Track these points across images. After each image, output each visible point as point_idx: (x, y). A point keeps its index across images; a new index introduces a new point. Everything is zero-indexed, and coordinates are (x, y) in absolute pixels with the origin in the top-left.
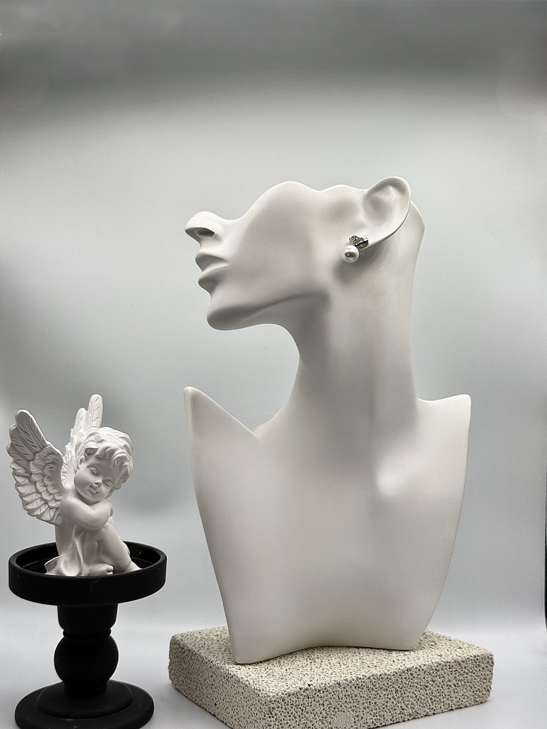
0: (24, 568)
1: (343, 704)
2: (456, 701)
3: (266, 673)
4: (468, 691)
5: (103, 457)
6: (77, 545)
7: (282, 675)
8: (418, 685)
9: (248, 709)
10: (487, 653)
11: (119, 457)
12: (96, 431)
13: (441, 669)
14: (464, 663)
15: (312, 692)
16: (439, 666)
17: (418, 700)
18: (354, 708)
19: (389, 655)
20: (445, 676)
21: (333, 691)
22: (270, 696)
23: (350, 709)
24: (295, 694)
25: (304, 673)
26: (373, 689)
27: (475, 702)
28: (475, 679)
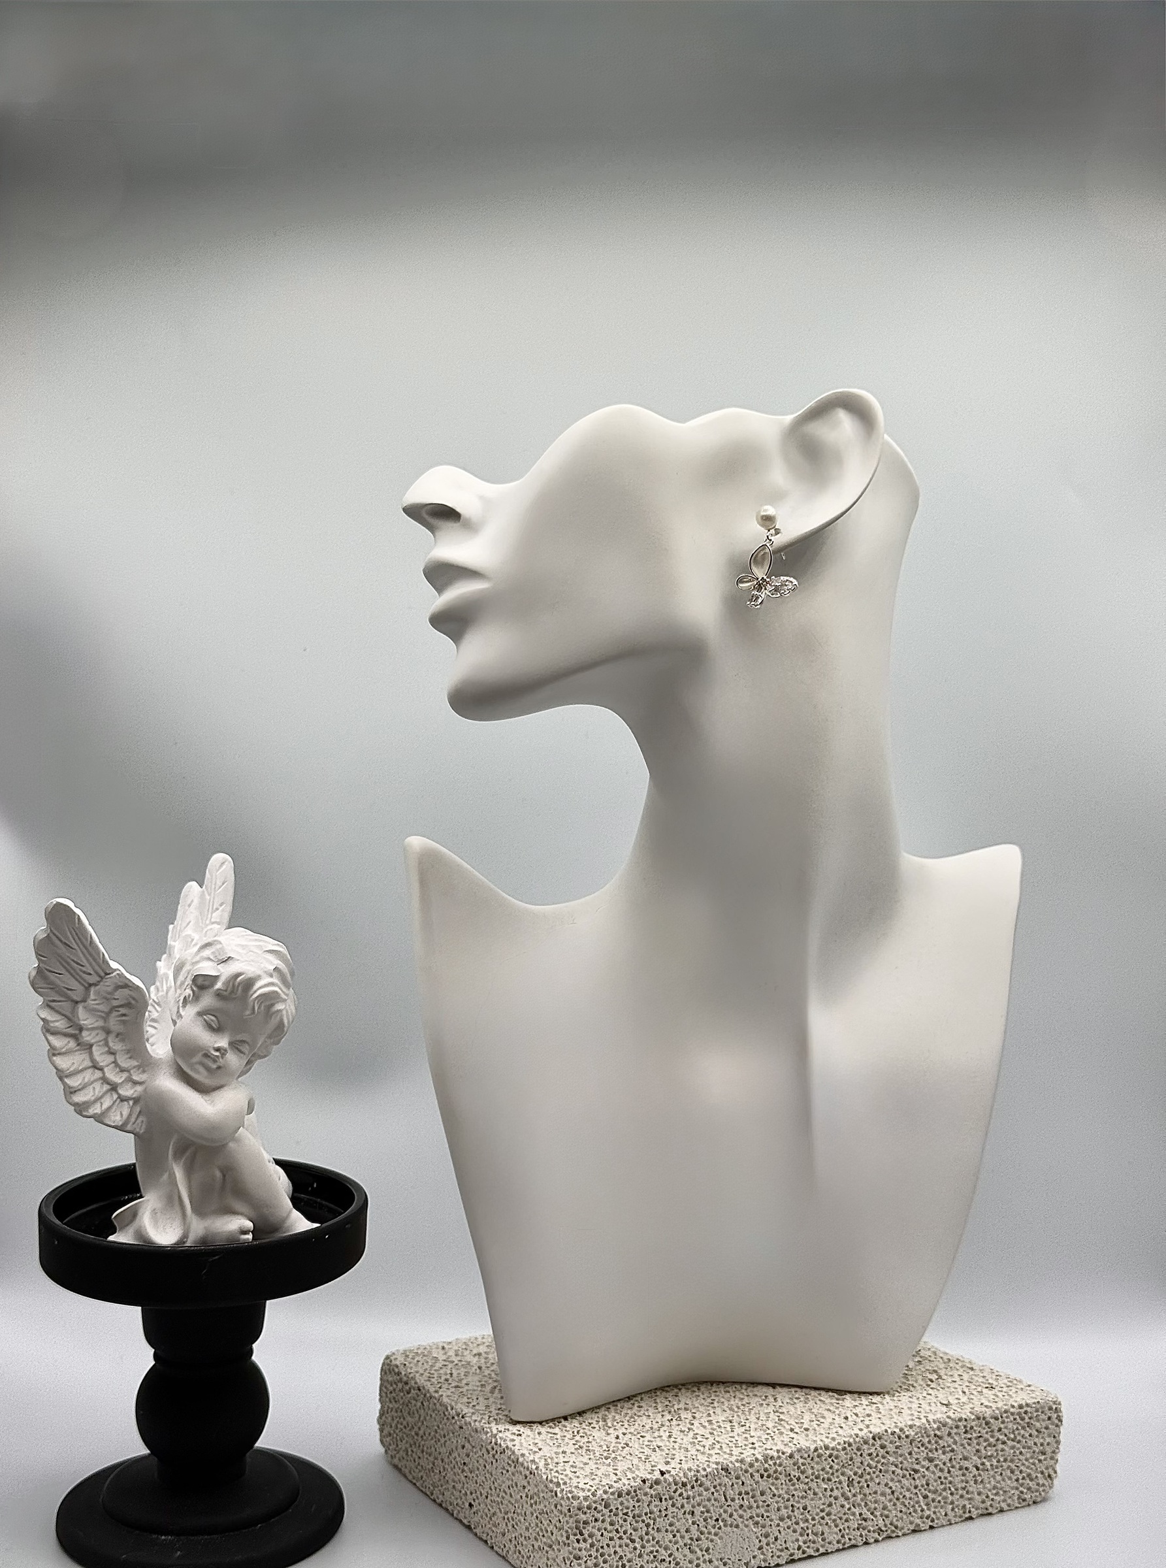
0: (67, 1224)
1: (735, 1510)
2: (981, 1500)
3: (575, 1444)
4: (1007, 1479)
5: (230, 994)
6: (178, 1177)
8: (897, 1469)
10: (1048, 1398)
11: (263, 995)
12: (219, 937)
13: (948, 1433)
14: (997, 1421)
15: (669, 1487)
16: (943, 1428)
18: (758, 1519)
19: (837, 1402)
20: (955, 1448)
21: (712, 1484)
22: (579, 1498)
23: (750, 1520)
24: (632, 1492)
25: (653, 1446)
26: (800, 1478)
27: (1021, 1501)
28: (1021, 1453)
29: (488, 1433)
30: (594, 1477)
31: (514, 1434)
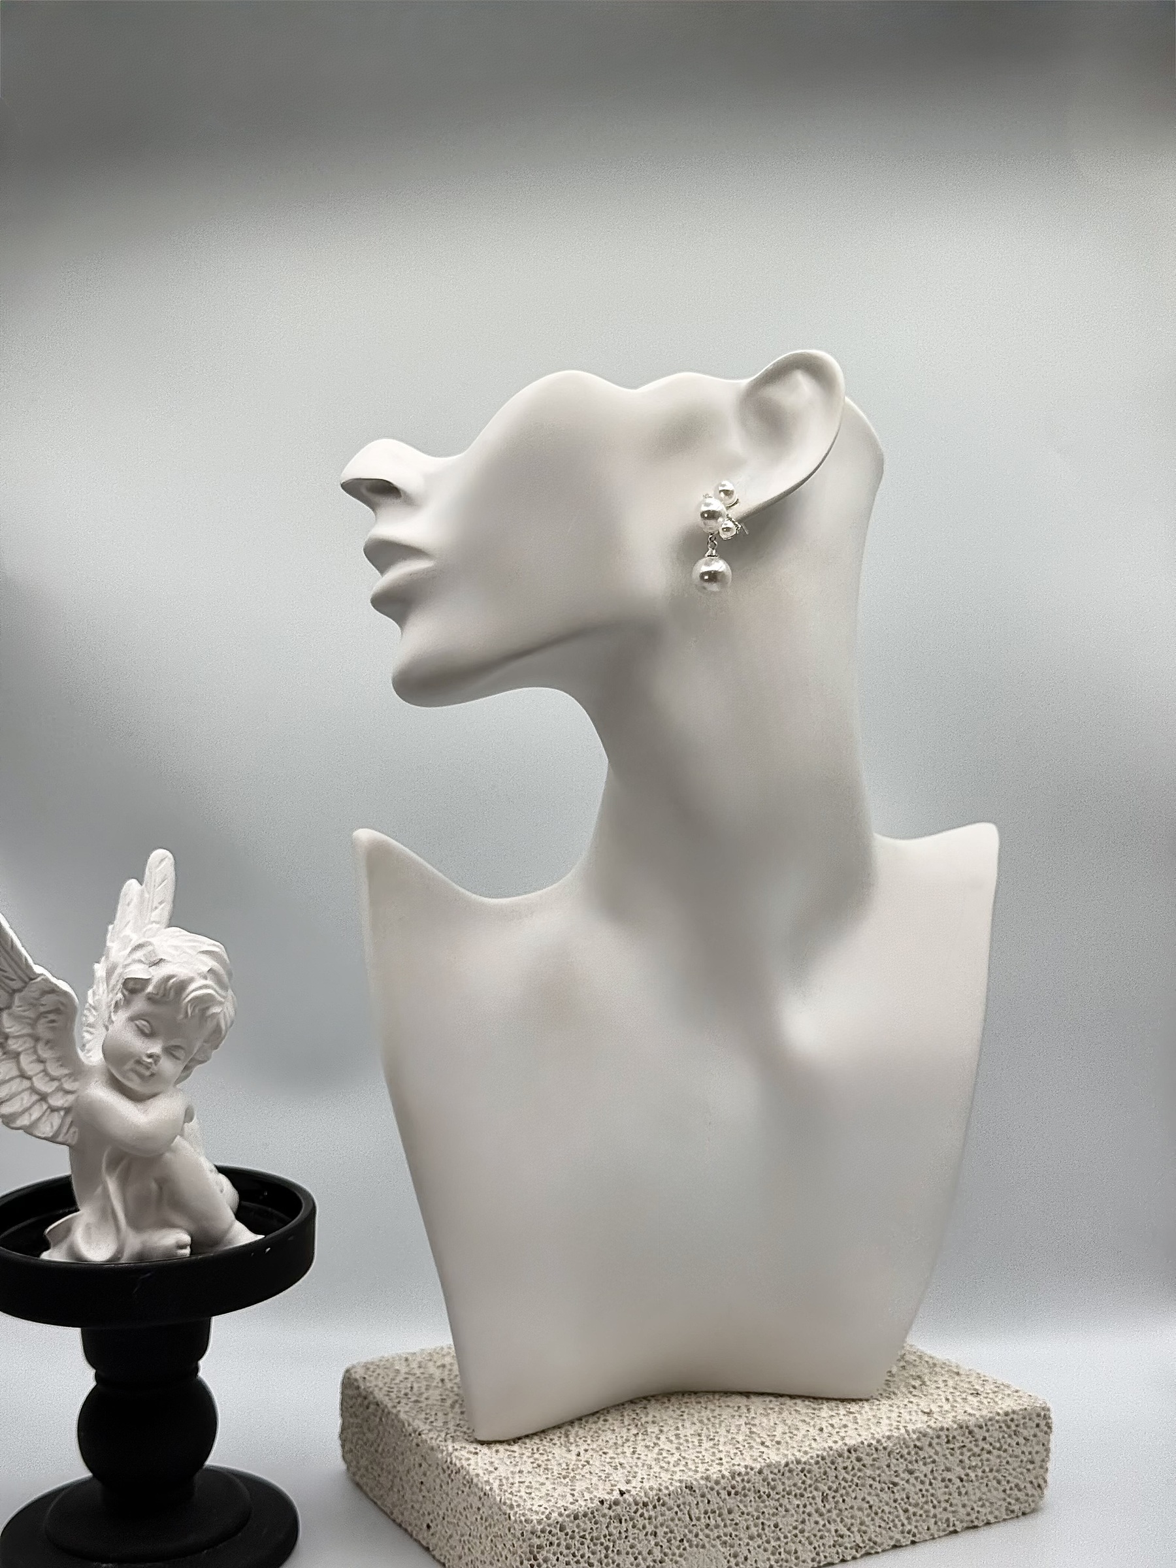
1: (701, 1530)
2: (965, 1513)
3: (532, 1463)
4: (992, 1490)
5: (163, 997)
6: (111, 1190)
8: (875, 1483)
9: (489, 1545)
10: (1036, 1404)
11: (196, 998)
12: (149, 940)
13: (928, 1443)
14: (981, 1430)
15: (628, 1508)
16: (923, 1439)
17: (876, 1514)
18: (726, 1538)
19: (813, 1412)
20: (937, 1459)
21: (676, 1504)
22: (532, 1521)
23: (717, 1540)
24: (589, 1513)
25: (615, 1463)
26: (770, 1495)
27: (1009, 1512)
28: (1008, 1463)
29: (442, 1451)
30: (549, 1498)
31: (471, 1452)
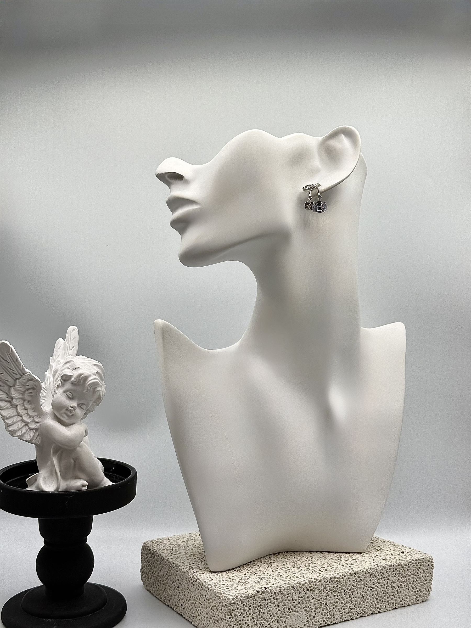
0: (7, 484)
2: (400, 601)
3: (227, 577)
5: (77, 383)
6: (55, 463)
7: (241, 579)
8: (365, 587)
9: (210, 611)
10: (427, 557)
11: (91, 383)
12: (72, 360)
18: (306, 608)
20: (389, 578)
21: (287, 593)
22: (230, 599)
23: (303, 609)
24: (253, 596)
25: (261, 577)
26: (324, 591)
27: (417, 601)
28: (417, 580)
29: (189, 573)
